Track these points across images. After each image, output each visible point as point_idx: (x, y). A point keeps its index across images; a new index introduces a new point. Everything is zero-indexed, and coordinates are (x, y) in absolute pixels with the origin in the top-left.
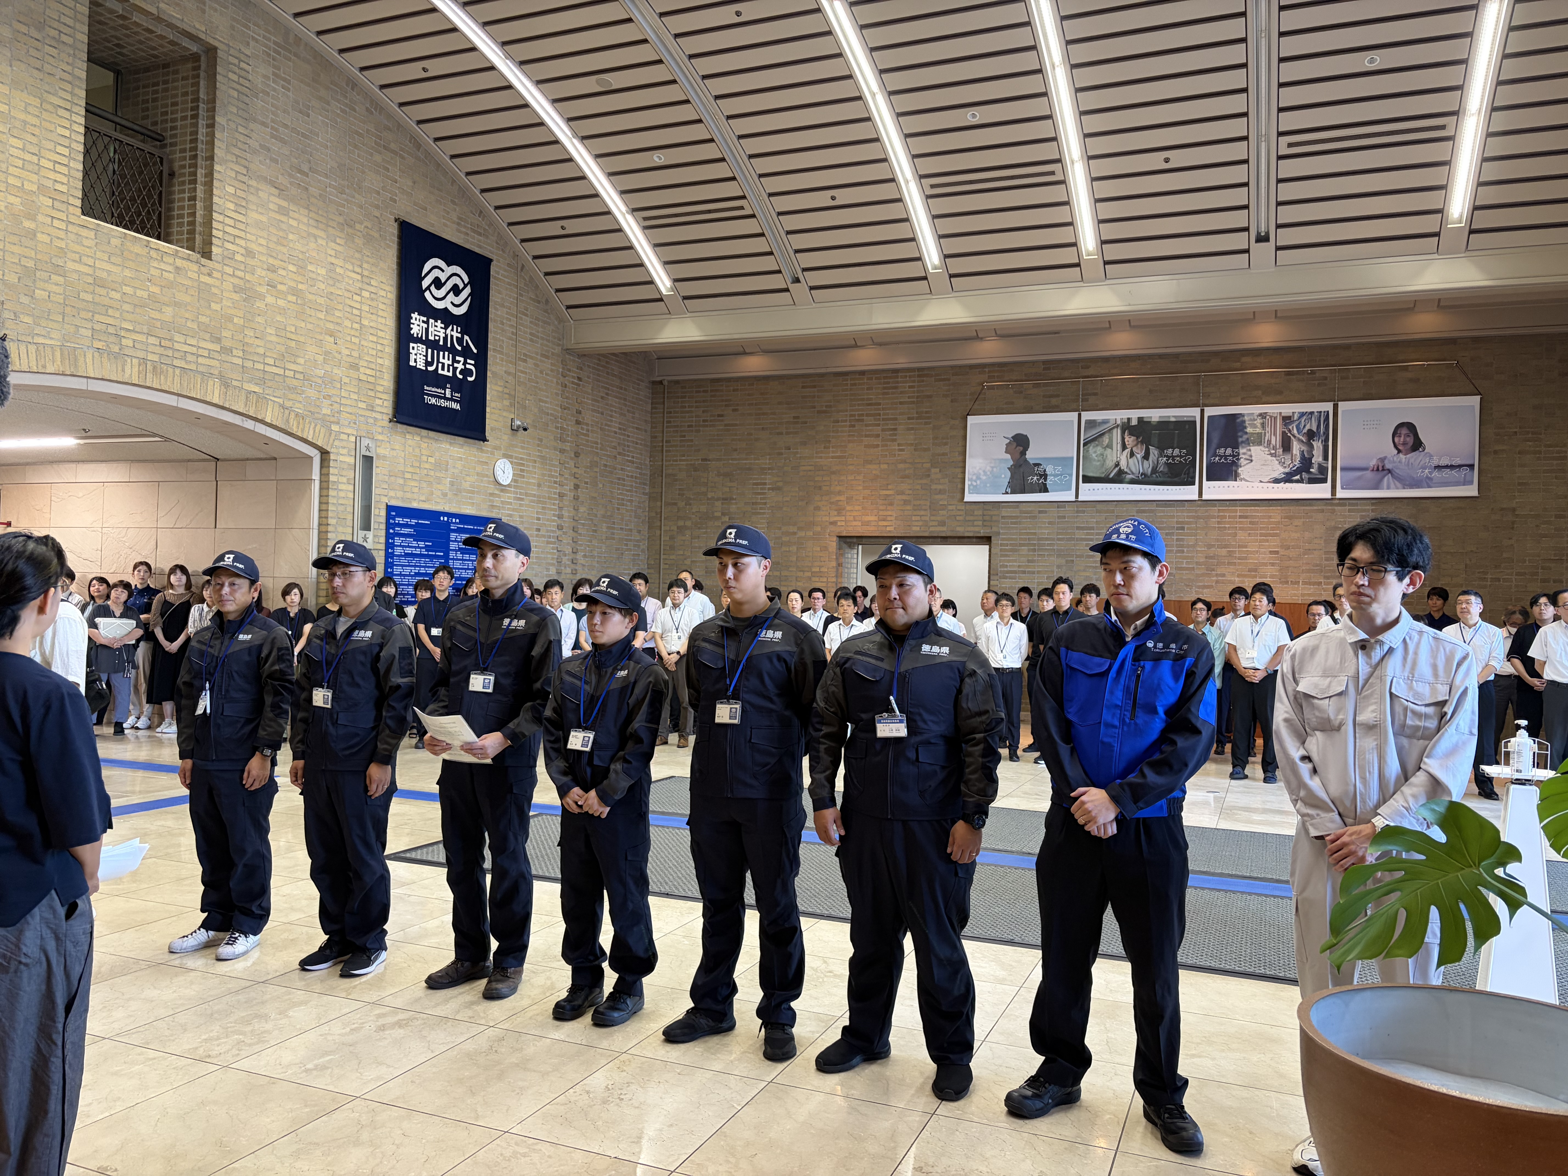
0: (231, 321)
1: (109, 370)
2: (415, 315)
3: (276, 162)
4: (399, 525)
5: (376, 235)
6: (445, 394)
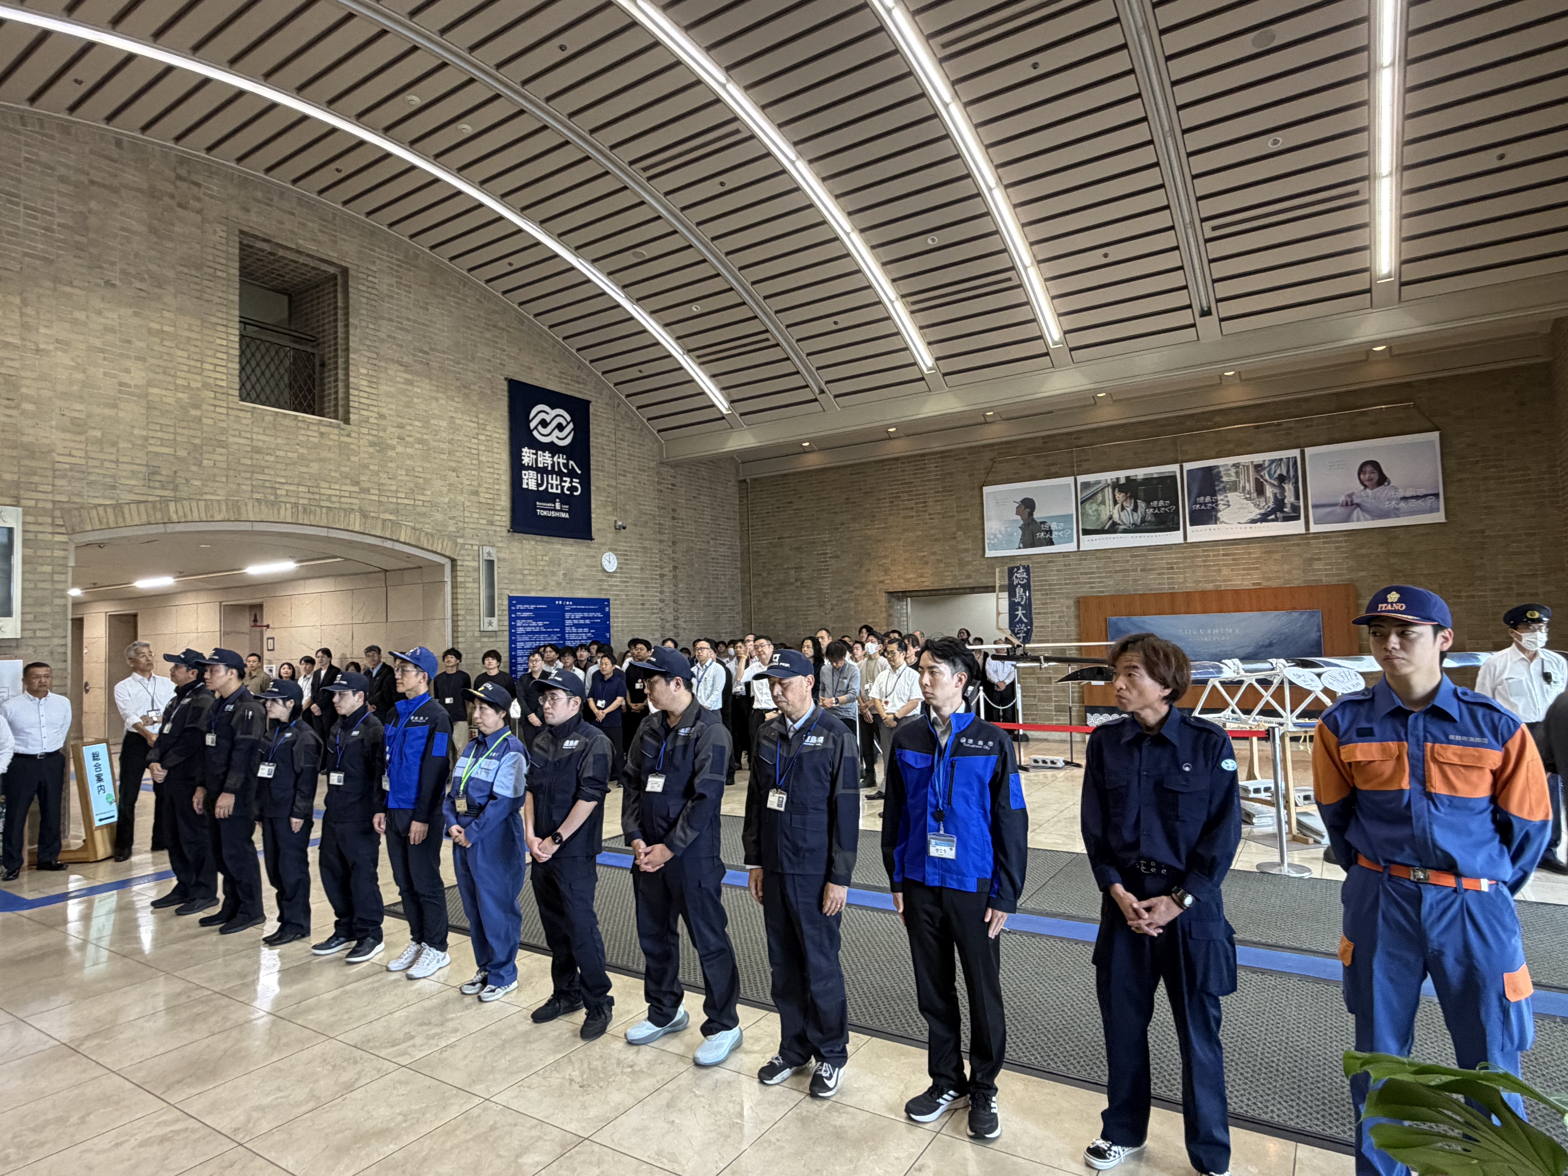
0: (367, 467)
1: (266, 513)
2: (525, 450)
3: (401, 346)
4: (520, 610)
5: (489, 392)
6: (555, 507)
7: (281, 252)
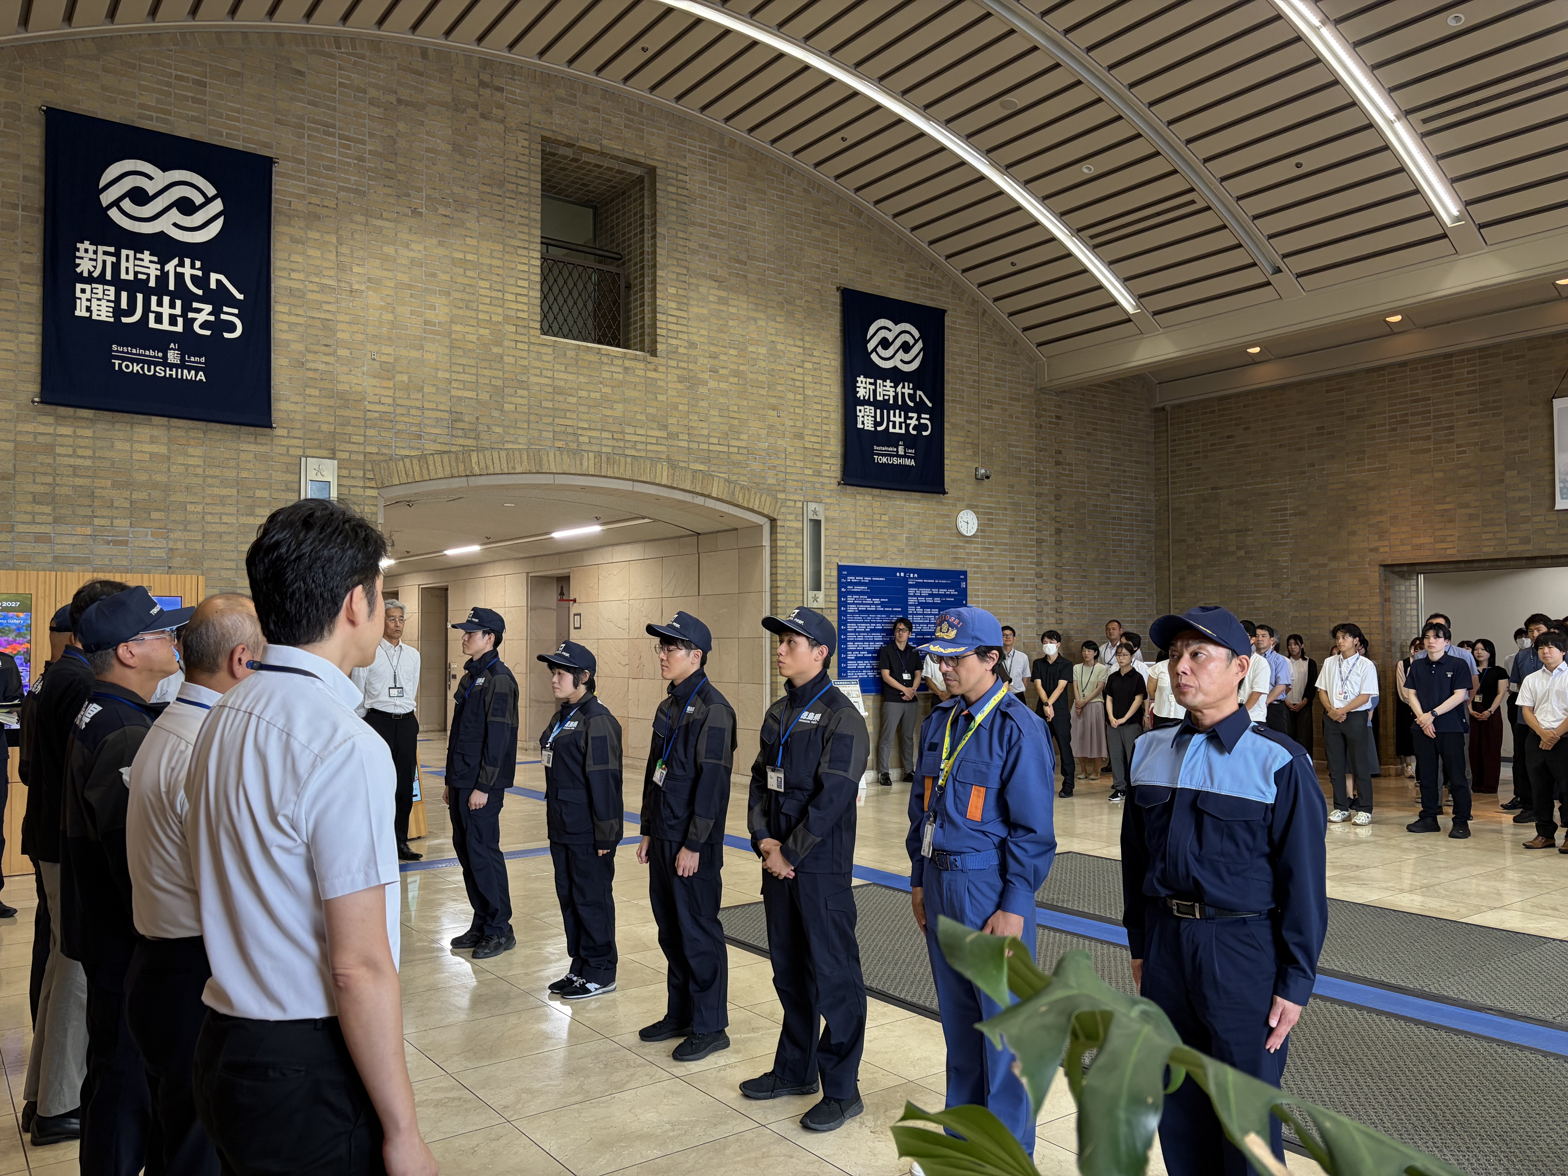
0: (675, 407)
2: (861, 379)
4: (851, 583)
5: (817, 307)
6: (897, 451)
7: (585, 157)
